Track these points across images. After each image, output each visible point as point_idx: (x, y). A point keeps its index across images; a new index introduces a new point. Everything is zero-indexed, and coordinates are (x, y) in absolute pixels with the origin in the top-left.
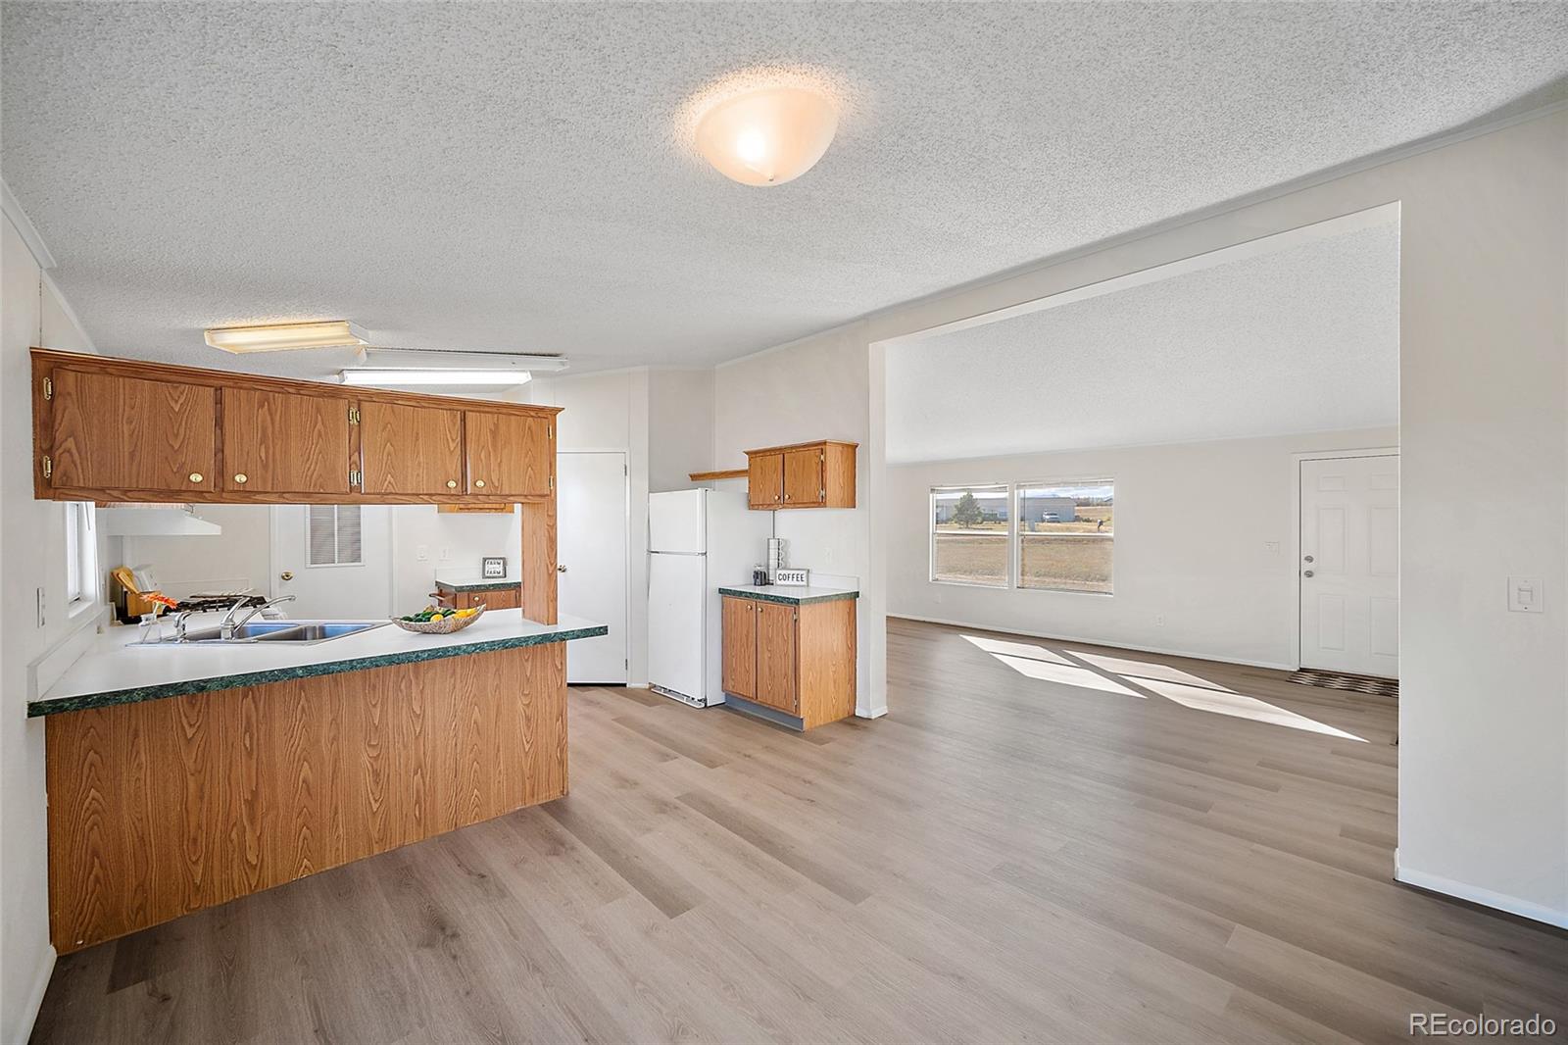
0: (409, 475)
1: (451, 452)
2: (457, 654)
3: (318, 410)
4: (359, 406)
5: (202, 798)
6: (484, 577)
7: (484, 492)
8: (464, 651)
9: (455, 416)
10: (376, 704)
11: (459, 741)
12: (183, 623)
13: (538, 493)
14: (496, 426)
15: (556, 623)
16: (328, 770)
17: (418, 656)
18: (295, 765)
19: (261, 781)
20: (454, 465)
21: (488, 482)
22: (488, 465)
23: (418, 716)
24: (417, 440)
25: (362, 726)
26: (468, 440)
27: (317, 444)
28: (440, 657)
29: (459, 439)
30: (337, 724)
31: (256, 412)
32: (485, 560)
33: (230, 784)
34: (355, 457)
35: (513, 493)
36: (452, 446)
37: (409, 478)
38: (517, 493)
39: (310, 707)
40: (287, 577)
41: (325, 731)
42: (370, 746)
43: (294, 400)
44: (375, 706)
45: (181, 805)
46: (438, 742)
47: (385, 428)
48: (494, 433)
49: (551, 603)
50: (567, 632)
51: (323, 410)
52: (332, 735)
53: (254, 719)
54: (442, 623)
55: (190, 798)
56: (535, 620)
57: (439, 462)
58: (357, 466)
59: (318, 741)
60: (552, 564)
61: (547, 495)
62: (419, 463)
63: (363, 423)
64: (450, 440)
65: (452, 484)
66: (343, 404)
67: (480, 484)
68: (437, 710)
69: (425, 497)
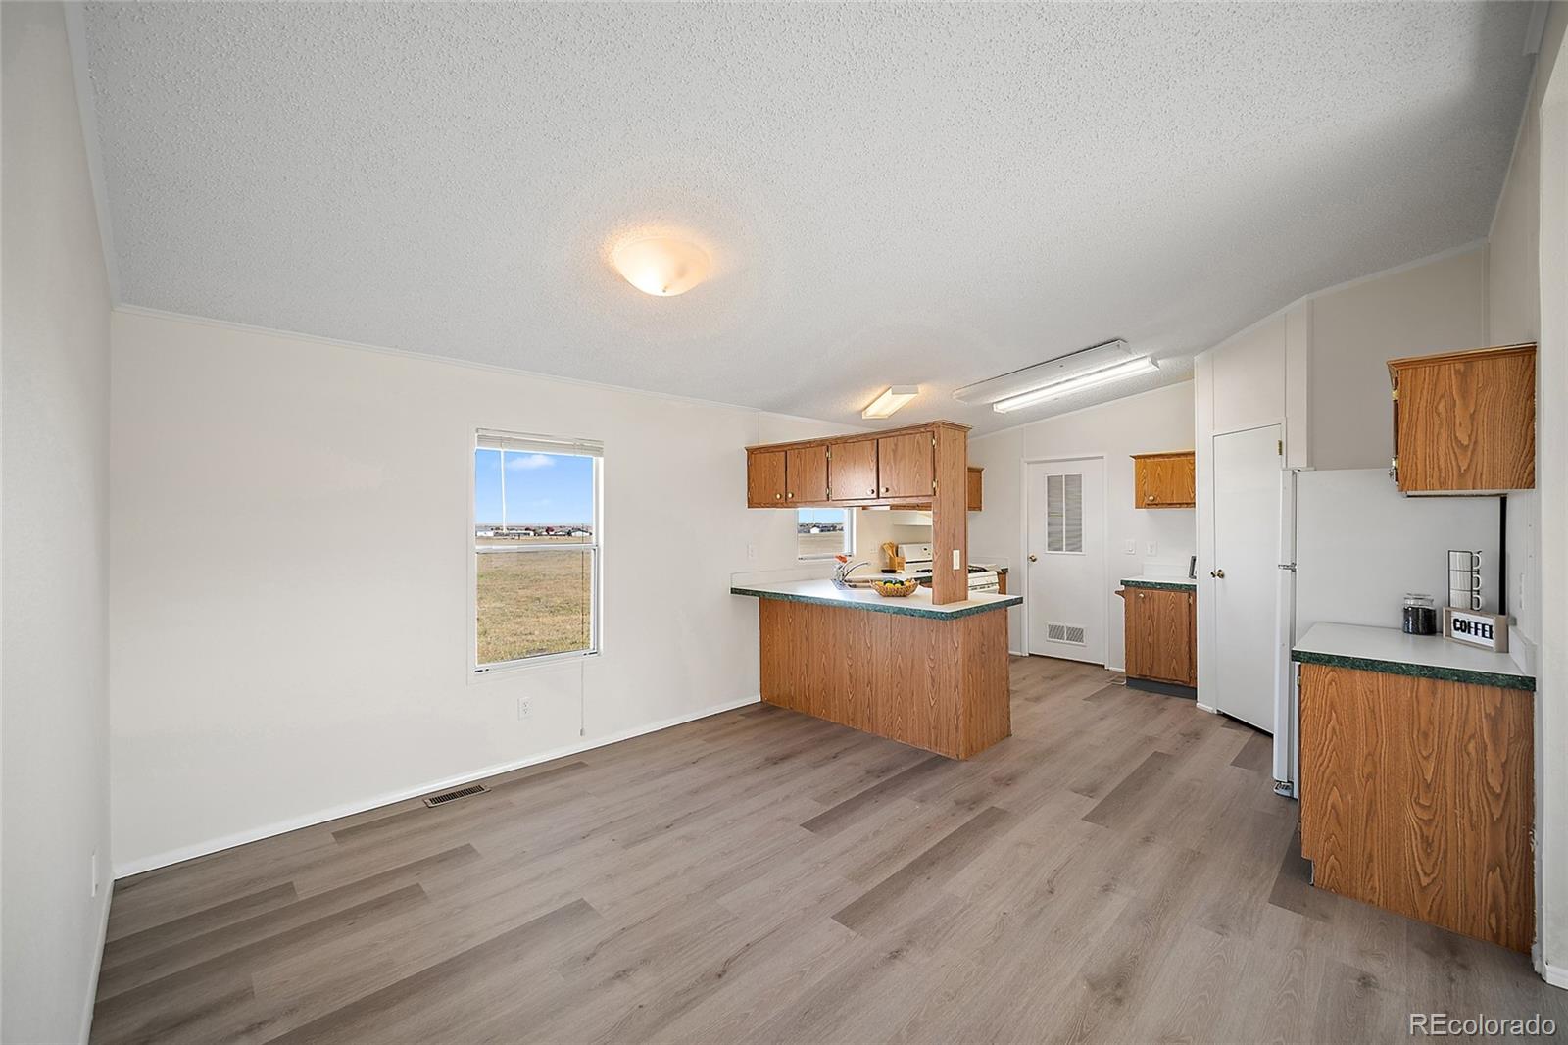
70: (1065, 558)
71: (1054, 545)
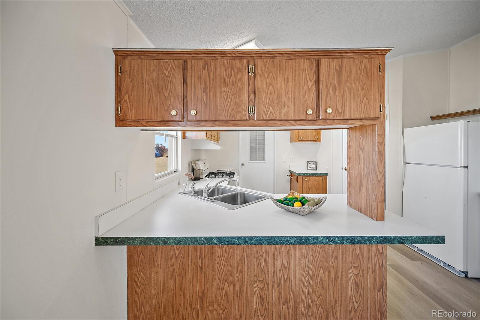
0: (283, 106)
1: (310, 89)
2: (315, 243)
3: (232, 68)
4: (254, 62)
5: (181, 289)
6: (308, 169)
7: (332, 118)
8: (320, 241)
9: (312, 63)
10: (263, 255)
11: (311, 290)
12: (193, 186)
13: (371, 117)
14: (341, 67)
15: (383, 220)
16: (237, 290)
17: (287, 241)
18: (221, 282)
19: (206, 288)
20: (312, 97)
21: (335, 109)
22: (335, 96)
23: (286, 268)
24: (288, 82)
25: (254, 266)
26: (321, 79)
27: (231, 89)
28: (303, 243)
29: (314, 79)
30: (242, 263)
31: (201, 72)
32: (308, 162)
33: (193, 284)
34: (252, 97)
35: (353, 117)
36: (310, 84)
37: (283, 108)
38: (355, 117)
39: (229, 250)
40: (243, 165)
41: (236, 265)
42: (259, 280)
43: (220, 62)
44: (262, 256)
45: (173, 291)
46: (297, 288)
47: (268, 76)
48: (339, 73)
49: (379, 204)
50: (406, 237)
51: (235, 67)
52: (239, 269)
53: (203, 251)
54: (302, 209)
55: (177, 288)
56: (361, 212)
57: (302, 97)
58: (253, 103)
59: (233, 271)
60: (380, 173)
61: (378, 119)
62: (289, 98)
63: (256, 73)
64: (309, 81)
65: (310, 112)
66: (245, 61)
67: (329, 111)
68: (297, 266)
69: (292, 122)
70: (257, 164)
71: (252, 157)
